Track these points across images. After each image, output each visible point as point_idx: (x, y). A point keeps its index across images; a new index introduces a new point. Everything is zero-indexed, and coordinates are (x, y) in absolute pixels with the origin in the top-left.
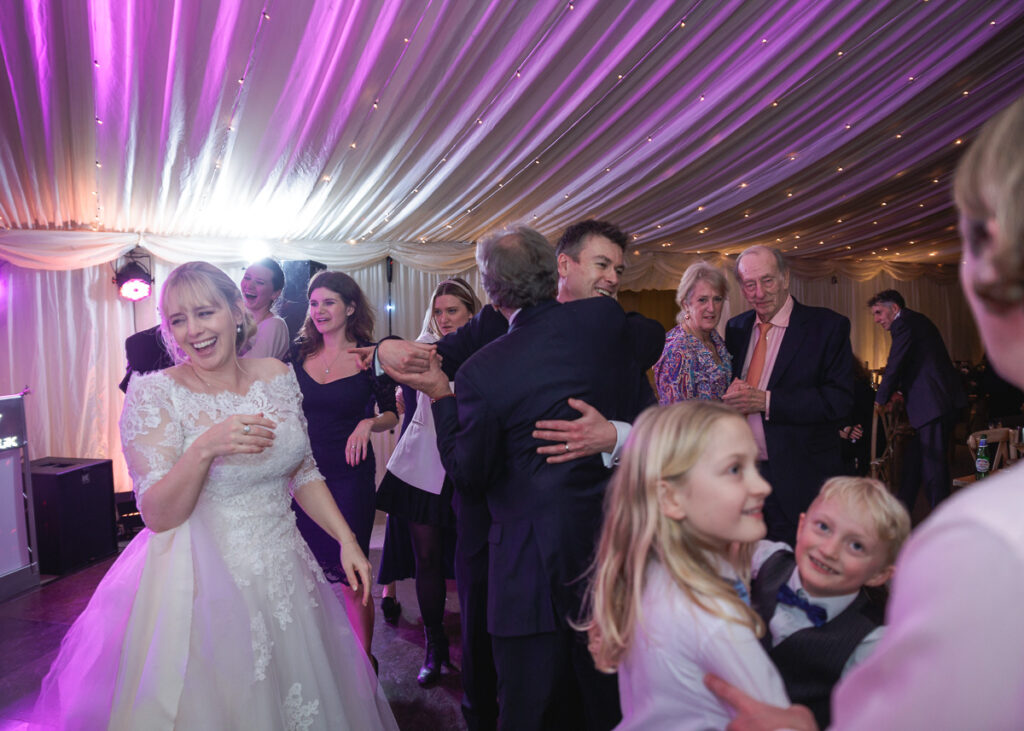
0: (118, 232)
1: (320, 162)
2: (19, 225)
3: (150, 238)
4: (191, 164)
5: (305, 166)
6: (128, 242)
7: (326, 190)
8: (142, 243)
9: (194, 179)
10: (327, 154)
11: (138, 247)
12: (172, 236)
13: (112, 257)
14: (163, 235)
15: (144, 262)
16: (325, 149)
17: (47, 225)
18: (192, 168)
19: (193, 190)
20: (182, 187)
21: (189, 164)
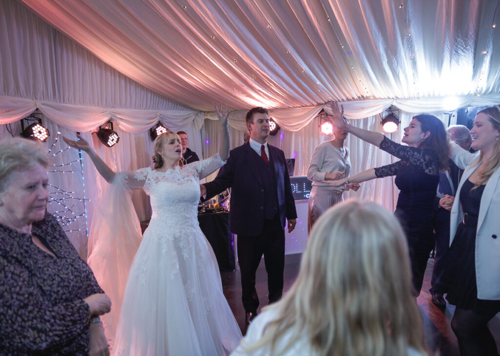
0: (382, 99)
1: (471, 43)
2: (341, 100)
3: (398, 101)
4: (396, 59)
5: (462, 48)
6: (388, 104)
7: (487, 59)
8: (395, 104)
9: (401, 67)
10: (473, 36)
11: (392, 106)
12: (409, 98)
13: (380, 111)
14: (405, 99)
15: (396, 113)
16: (471, 33)
17: (351, 98)
18: (397, 61)
19: (404, 72)
20: (397, 73)
21: (394, 59)
